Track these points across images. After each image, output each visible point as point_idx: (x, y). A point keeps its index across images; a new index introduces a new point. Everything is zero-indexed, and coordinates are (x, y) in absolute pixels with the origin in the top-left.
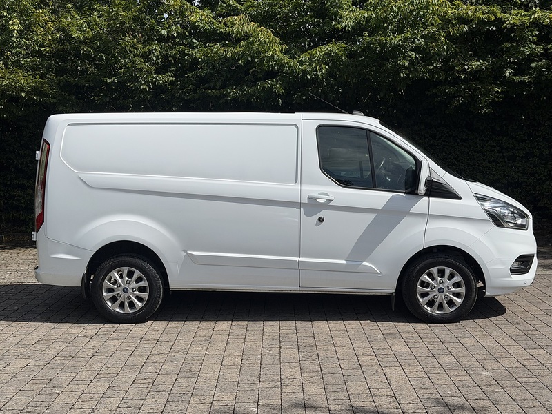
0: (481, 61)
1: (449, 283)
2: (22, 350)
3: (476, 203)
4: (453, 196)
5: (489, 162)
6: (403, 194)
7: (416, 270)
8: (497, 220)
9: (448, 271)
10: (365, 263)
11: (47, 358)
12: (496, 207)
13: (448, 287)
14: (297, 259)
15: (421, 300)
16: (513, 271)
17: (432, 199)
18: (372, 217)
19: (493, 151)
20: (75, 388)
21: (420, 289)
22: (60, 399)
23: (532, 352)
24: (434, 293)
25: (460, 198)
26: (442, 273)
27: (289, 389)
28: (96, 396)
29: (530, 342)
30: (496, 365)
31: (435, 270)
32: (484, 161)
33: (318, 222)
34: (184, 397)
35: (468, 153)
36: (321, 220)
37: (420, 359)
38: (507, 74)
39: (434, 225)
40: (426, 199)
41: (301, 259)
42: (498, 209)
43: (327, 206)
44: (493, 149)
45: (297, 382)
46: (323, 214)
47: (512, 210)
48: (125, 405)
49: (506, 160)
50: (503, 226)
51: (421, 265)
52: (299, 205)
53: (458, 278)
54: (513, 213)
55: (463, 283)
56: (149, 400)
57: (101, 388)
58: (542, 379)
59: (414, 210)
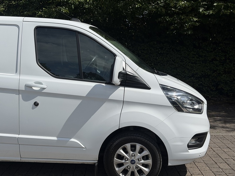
0: (185, 2)
1: (139, 156)
3: (161, 92)
4: (143, 86)
5: (192, 63)
6: (104, 84)
7: (113, 146)
8: (178, 106)
9: (138, 146)
10: (73, 140)
12: (178, 96)
13: (138, 159)
14: (17, 136)
15: (117, 169)
16: (190, 147)
17: (127, 89)
18: (78, 102)
19: (194, 57)
21: (116, 160)
24: (127, 164)
25: (149, 88)
26: (133, 148)
31: (128, 146)
32: (189, 62)
33: (34, 106)
35: (180, 58)
36: (36, 104)
38: (201, 11)
39: (128, 109)
40: (122, 88)
41: (21, 136)
42: (179, 97)
43: (41, 93)
44: (194, 56)
46: (38, 99)
47: (191, 98)
49: (201, 63)
50: (182, 111)
51: (117, 142)
52: (17, 92)
53: (146, 152)
54: (191, 100)
55: (150, 156)
59: (111, 97)
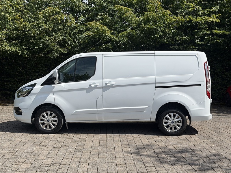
2: (18, 137)
11: (28, 139)
20: (41, 148)
22: (36, 150)
23: (203, 140)
27: (117, 149)
28: (49, 150)
29: (203, 137)
30: (190, 144)
34: (80, 151)
37: (163, 142)
45: (120, 147)
48: (60, 152)
56: (68, 151)
57: (50, 148)
58: (206, 148)
